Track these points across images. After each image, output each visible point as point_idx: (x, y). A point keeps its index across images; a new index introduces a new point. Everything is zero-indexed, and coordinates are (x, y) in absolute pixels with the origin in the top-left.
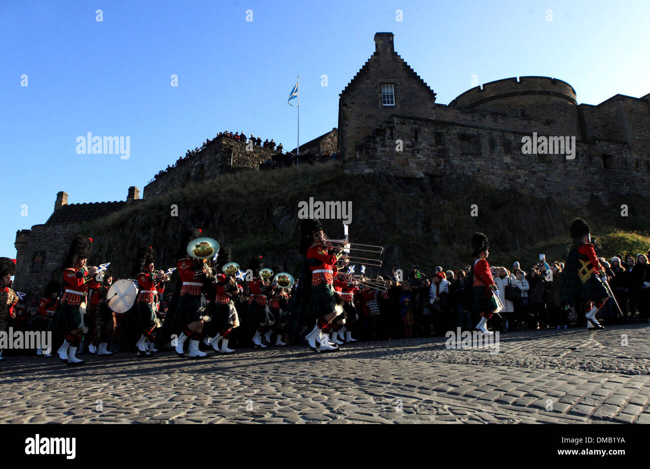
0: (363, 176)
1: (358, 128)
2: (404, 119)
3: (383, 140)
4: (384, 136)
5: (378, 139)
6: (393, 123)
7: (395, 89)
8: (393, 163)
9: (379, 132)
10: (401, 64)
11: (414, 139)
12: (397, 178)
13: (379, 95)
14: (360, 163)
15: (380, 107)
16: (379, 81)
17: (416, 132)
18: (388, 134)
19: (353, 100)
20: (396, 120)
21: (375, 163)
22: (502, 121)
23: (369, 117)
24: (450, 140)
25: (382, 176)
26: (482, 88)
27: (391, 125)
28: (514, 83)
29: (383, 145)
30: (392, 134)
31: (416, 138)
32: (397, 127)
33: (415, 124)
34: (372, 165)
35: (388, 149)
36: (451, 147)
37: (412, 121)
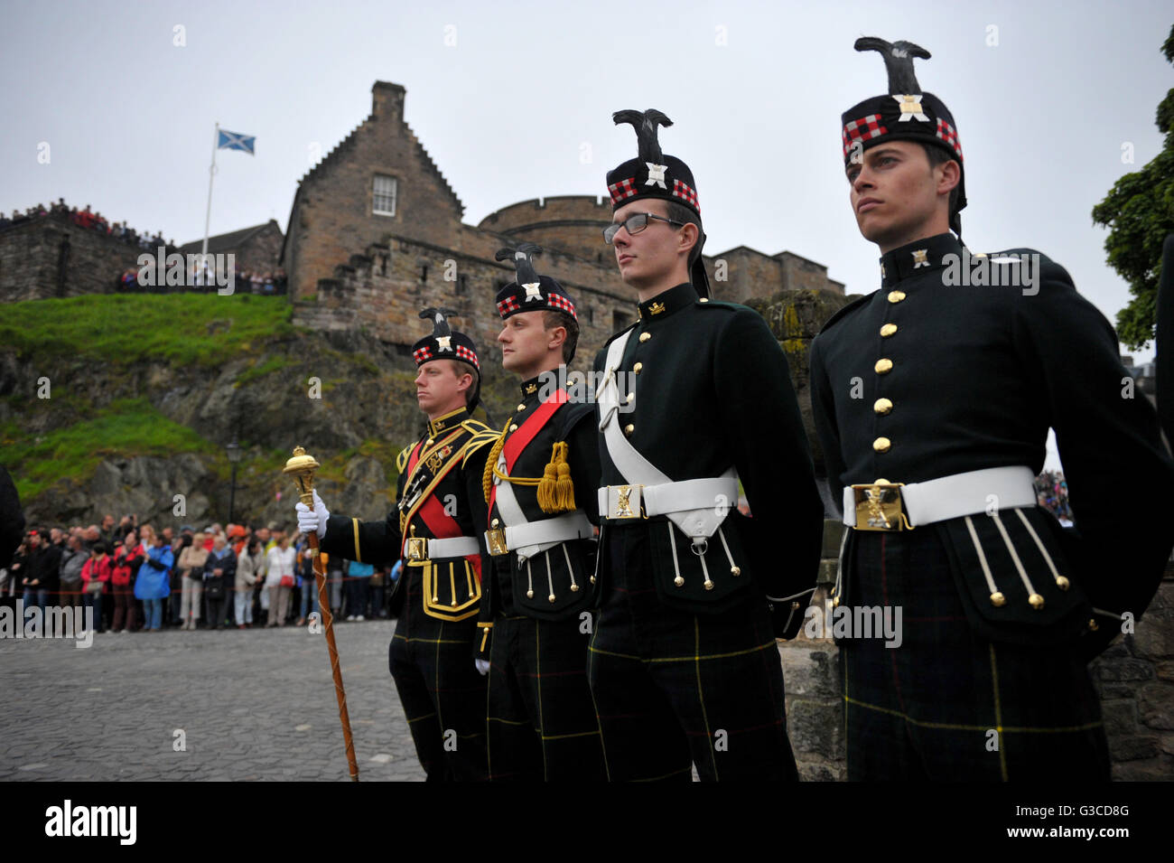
0: (327, 334)
1: (325, 246)
2: (408, 243)
3: (368, 275)
4: (370, 269)
5: (360, 273)
6: (386, 247)
7: (398, 187)
8: (380, 316)
9: (364, 261)
10: (412, 146)
11: (420, 281)
12: (385, 343)
13: (369, 194)
14: (324, 310)
15: (368, 215)
16: (373, 168)
17: (425, 269)
18: (377, 268)
19: (321, 195)
20: (394, 244)
21: (349, 315)
22: (566, 267)
23: (349, 229)
24: (480, 288)
25: (360, 338)
26: (542, 204)
27: (384, 252)
28: (592, 205)
29: (368, 285)
30: (384, 267)
31: (424, 279)
32: (394, 256)
33: (426, 255)
34: (341, 317)
35: (374, 292)
36: (481, 301)
37: (420, 249)
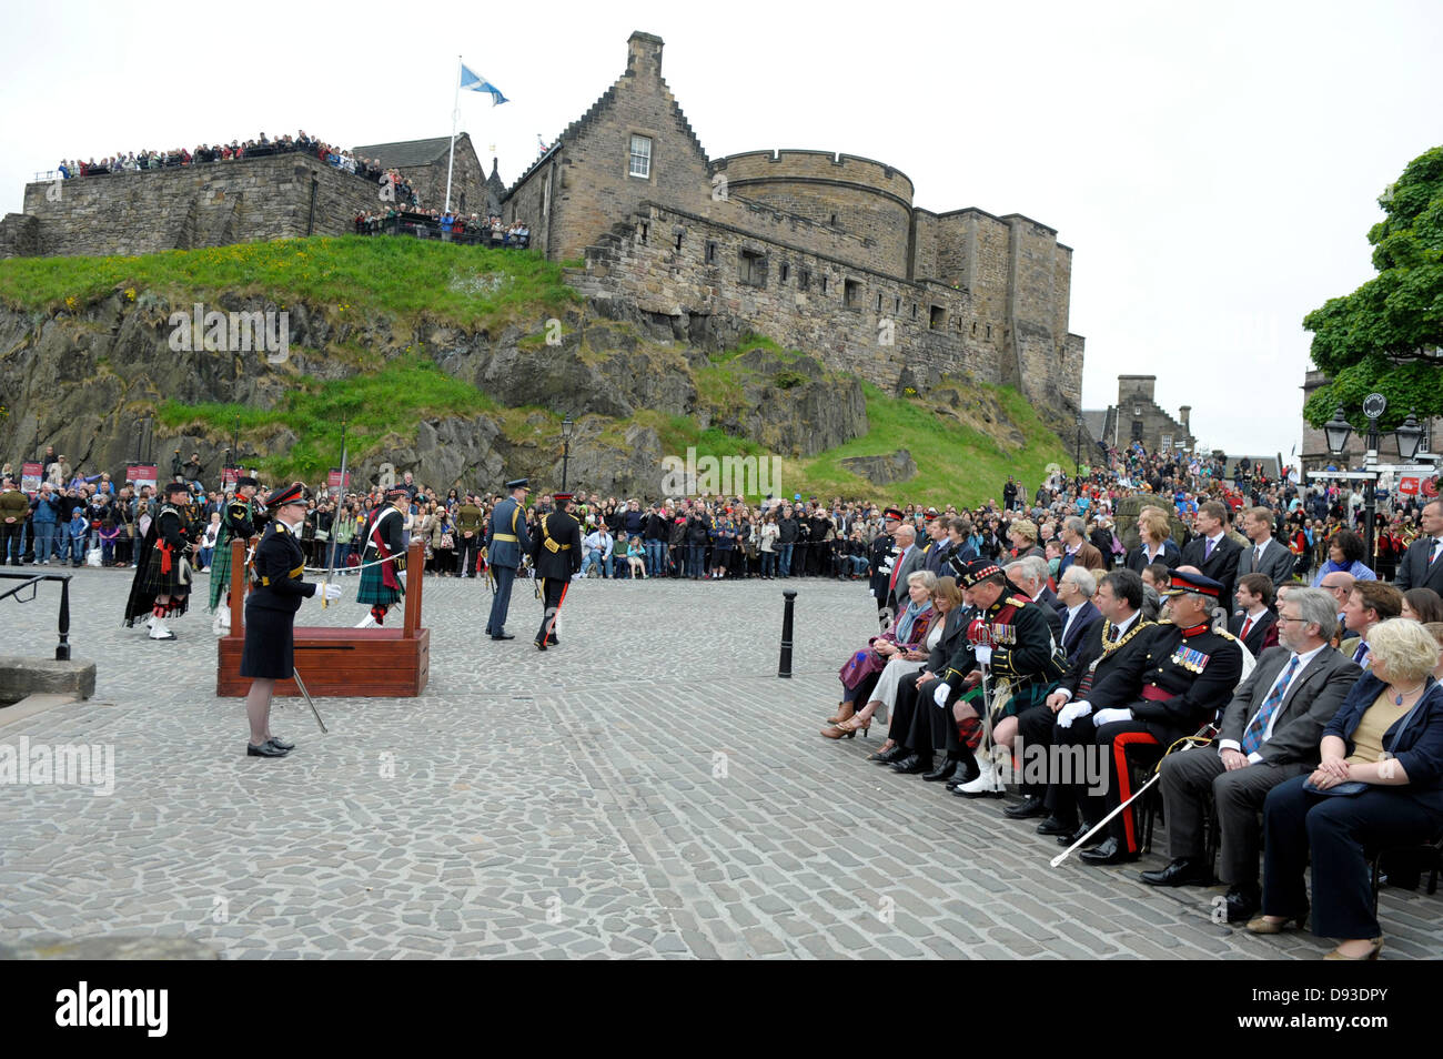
0: (595, 302)
1: (585, 208)
2: (668, 212)
3: (631, 245)
4: (633, 238)
5: (624, 242)
6: (647, 216)
7: (653, 148)
8: (641, 286)
9: (628, 229)
10: (668, 104)
11: (675, 249)
12: (643, 312)
13: (627, 155)
14: (591, 278)
15: (625, 177)
16: (630, 128)
17: (680, 237)
18: (638, 237)
19: (582, 156)
20: (654, 212)
21: (614, 284)
22: (804, 232)
23: (608, 192)
24: (726, 256)
25: (624, 307)
26: (776, 156)
27: (645, 220)
28: (829, 162)
29: (630, 254)
30: (644, 236)
31: (678, 247)
32: (653, 224)
33: (681, 222)
34: (610, 285)
35: (636, 262)
36: (726, 269)
37: (677, 217)
